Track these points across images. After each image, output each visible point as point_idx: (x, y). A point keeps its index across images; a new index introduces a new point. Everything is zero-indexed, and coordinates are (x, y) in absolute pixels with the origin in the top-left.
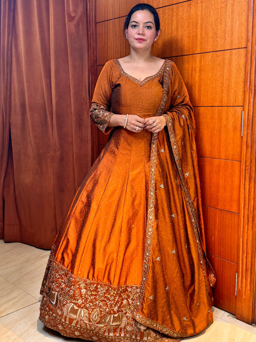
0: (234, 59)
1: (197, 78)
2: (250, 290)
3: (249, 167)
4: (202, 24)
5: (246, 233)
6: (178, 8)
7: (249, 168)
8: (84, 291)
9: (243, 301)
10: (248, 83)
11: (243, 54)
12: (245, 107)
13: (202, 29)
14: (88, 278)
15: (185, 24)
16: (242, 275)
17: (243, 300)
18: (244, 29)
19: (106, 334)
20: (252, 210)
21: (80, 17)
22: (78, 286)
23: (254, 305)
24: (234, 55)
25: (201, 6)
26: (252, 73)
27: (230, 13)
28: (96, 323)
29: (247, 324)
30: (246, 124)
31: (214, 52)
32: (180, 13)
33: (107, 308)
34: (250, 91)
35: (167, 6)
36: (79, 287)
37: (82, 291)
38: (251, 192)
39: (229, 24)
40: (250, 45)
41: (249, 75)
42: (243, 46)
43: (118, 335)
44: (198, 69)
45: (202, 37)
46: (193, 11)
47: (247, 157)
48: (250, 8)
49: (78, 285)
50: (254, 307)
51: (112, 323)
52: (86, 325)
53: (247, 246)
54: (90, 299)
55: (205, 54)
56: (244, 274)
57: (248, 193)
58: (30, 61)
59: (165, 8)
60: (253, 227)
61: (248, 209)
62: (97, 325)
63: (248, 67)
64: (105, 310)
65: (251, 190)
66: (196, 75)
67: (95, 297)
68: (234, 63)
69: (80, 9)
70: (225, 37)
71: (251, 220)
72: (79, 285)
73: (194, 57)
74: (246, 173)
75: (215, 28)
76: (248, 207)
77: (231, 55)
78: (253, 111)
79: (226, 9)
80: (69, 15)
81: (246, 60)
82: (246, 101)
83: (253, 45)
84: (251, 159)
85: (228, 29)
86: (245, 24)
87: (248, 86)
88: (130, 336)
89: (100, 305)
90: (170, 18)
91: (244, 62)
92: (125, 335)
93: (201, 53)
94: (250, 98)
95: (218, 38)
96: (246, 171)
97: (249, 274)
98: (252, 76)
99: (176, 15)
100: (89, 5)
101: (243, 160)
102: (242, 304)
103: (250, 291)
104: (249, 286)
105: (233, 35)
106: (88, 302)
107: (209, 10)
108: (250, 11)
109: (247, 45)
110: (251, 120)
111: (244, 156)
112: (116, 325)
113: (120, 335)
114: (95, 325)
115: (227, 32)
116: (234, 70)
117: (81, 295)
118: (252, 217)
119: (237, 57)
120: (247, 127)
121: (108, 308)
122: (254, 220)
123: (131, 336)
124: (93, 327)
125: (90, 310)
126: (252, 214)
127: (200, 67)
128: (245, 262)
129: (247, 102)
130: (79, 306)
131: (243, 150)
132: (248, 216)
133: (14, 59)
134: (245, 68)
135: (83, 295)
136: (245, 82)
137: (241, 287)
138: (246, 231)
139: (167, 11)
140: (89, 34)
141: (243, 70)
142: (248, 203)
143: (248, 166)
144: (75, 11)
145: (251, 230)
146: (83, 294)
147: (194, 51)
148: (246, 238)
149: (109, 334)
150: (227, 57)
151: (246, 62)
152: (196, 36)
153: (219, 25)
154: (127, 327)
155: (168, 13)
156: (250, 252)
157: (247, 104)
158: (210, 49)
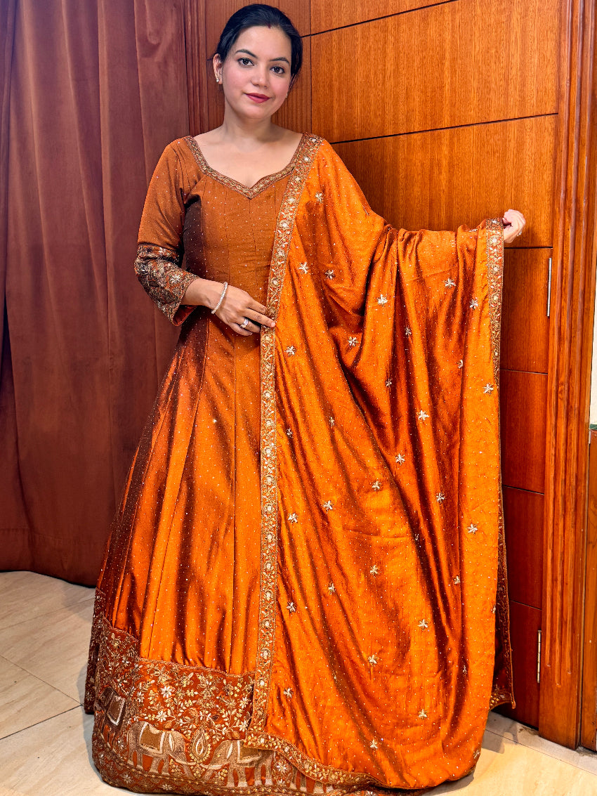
0: (528, 141)
1: (444, 183)
2: (572, 669)
3: (566, 386)
4: (454, 60)
5: (560, 538)
6: (399, 25)
7: (566, 389)
8: (167, 690)
9: (554, 696)
10: (562, 195)
11: (550, 130)
12: (555, 249)
13: (453, 72)
14: (174, 659)
15: (414, 61)
16: (552, 636)
17: (555, 692)
18: (550, 70)
19: (230, 785)
20: (574, 483)
21: (170, 48)
22: (153, 681)
23: (580, 704)
24: (528, 130)
25: (452, 20)
26: (569, 172)
27: (518, 34)
28: (204, 763)
29: (564, 749)
30: (557, 287)
31: (483, 125)
32: (404, 37)
33: (223, 725)
34: (566, 212)
35: (373, 20)
36: (156, 682)
37: (164, 690)
38: (571, 443)
39: (516, 60)
40: (564, 107)
41: (562, 176)
42: (550, 109)
43: (258, 782)
44: (445, 163)
45: (453, 90)
46: (432, 31)
47: (561, 363)
48: (565, 24)
49: (153, 679)
50: (580, 708)
51: (241, 759)
52: (182, 769)
53: (563, 569)
54: (184, 708)
55: (461, 128)
56: (557, 631)
57: (565, 445)
58: (53, 149)
59: (367, 24)
60: (575, 524)
61: (565, 483)
62: (206, 767)
63: (561, 156)
64: (218, 731)
65: (571, 438)
66: (442, 177)
67: (194, 702)
68: (529, 149)
69: (170, 30)
70: (507, 89)
71: (571, 506)
72: (156, 678)
73: (436, 135)
74: (559, 400)
75: (484, 69)
76: (563, 478)
77: (521, 130)
78: (572, 258)
79: (508, 26)
80: (144, 41)
81: (555, 142)
82: (557, 235)
83: (571, 106)
84: (569, 368)
85: (514, 72)
86: (553, 59)
87: (562, 202)
88: (286, 784)
89: (207, 720)
90: (379, 49)
91: (552, 145)
92: (274, 782)
93: (452, 127)
94: (566, 228)
95: (491, 93)
96: (560, 395)
97: (569, 634)
98: (570, 177)
99: (393, 41)
100: (189, 17)
101: (552, 369)
102: (553, 702)
103: (572, 671)
104: (569, 660)
105: (524, 86)
106: (180, 715)
107: (469, 27)
108: (565, 30)
109: (558, 107)
110: (569, 277)
111: (553, 361)
112: (251, 763)
113: (263, 782)
114: (202, 768)
115: (511, 79)
116: (529, 165)
117: (162, 701)
118: (574, 500)
119: (534, 135)
120: (560, 296)
121: (226, 726)
122: (578, 508)
123: (289, 785)
124: (197, 772)
125: (187, 733)
126: (574, 493)
127: (451, 158)
128: (558, 604)
129: (560, 238)
130: (161, 727)
131: (551, 347)
132: (565, 497)
133: (14, 145)
134: (555, 160)
135: (166, 701)
136: (554, 193)
137: (550, 664)
138: (561, 532)
139: (372, 33)
140: (192, 84)
141: (549, 166)
142: (564, 469)
143: (562, 384)
144: (158, 33)
145: (573, 530)
146: (167, 696)
147: (435, 123)
148: (560, 548)
149: (236, 784)
150: (511, 136)
151: (555, 146)
152: (442, 87)
153: (493, 64)
154: (278, 765)
155: (375, 35)
156: (570, 580)
157: (560, 243)
158: (472, 116)
